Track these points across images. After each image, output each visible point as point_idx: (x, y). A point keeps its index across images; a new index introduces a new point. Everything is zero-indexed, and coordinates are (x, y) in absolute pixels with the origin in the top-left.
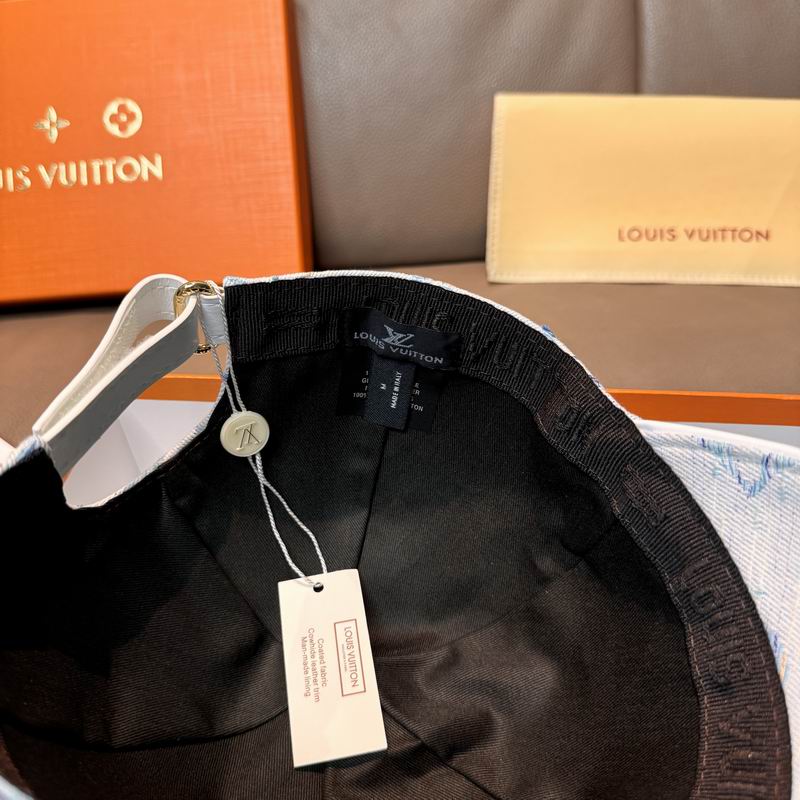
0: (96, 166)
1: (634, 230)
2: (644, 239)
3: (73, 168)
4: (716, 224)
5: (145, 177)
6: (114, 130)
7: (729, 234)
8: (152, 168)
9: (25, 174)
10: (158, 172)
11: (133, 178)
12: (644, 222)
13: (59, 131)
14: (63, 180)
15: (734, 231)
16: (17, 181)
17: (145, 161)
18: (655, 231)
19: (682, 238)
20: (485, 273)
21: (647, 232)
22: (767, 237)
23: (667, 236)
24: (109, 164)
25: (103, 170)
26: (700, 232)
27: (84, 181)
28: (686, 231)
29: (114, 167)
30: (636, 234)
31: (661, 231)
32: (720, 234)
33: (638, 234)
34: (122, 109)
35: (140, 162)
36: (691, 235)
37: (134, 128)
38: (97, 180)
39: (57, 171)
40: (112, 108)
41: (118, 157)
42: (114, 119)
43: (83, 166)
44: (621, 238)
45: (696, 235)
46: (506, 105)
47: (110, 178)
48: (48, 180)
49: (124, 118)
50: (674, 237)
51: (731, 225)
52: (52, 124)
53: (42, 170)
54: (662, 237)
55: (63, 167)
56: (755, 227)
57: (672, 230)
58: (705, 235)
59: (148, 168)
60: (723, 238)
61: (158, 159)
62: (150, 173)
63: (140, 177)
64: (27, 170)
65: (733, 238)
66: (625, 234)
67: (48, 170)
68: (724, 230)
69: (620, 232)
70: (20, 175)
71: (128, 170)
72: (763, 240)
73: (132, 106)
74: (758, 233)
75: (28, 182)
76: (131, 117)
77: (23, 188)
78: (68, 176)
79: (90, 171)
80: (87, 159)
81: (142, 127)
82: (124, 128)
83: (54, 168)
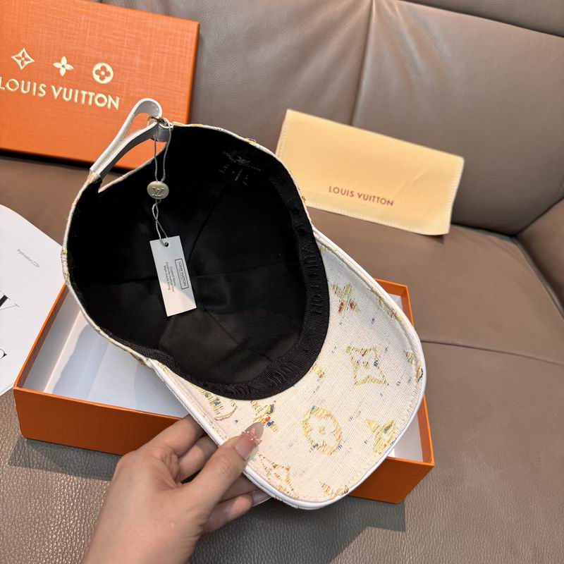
0: (84, 93)
1: (336, 188)
2: (340, 193)
3: (71, 91)
4: (371, 194)
5: (109, 106)
6: (97, 78)
7: (376, 199)
8: (114, 102)
9: (43, 88)
10: (116, 105)
11: (102, 105)
12: (342, 185)
13: (66, 70)
14: (64, 97)
15: (379, 198)
16: (38, 91)
17: (110, 97)
18: (345, 191)
19: (356, 196)
21: (342, 190)
22: (392, 204)
23: (350, 194)
24: (91, 94)
25: (87, 97)
26: (364, 195)
27: (76, 100)
28: (358, 194)
29: (94, 97)
30: (336, 190)
31: (348, 191)
32: (372, 198)
33: (338, 190)
34: (103, 68)
35: (107, 98)
36: (360, 197)
37: (108, 80)
38: (83, 101)
39: (62, 91)
40: (98, 67)
42: (98, 72)
43: (77, 92)
44: (330, 191)
45: (362, 197)
46: (291, 115)
47: (90, 102)
48: (56, 94)
49: (103, 73)
50: (353, 195)
51: (377, 195)
52: (63, 66)
53: (53, 87)
54: (348, 194)
55: (65, 90)
56: (387, 199)
57: (353, 192)
58: (366, 197)
60: (374, 200)
61: (118, 99)
62: (112, 104)
63: (106, 105)
64: (45, 86)
65: (378, 201)
66: (332, 190)
67: (56, 91)
68: (374, 197)
69: (330, 188)
70: (41, 89)
71: (101, 100)
72: (389, 205)
73: (109, 69)
74: (389, 202)
75: (44, 92)
76: (108, 74)
77: (40, 95)
78: (67, 96)
79: (80, 95)
80: (80, 89)
81: (112, 81)
82: (102, 78)
83: (61, 88)
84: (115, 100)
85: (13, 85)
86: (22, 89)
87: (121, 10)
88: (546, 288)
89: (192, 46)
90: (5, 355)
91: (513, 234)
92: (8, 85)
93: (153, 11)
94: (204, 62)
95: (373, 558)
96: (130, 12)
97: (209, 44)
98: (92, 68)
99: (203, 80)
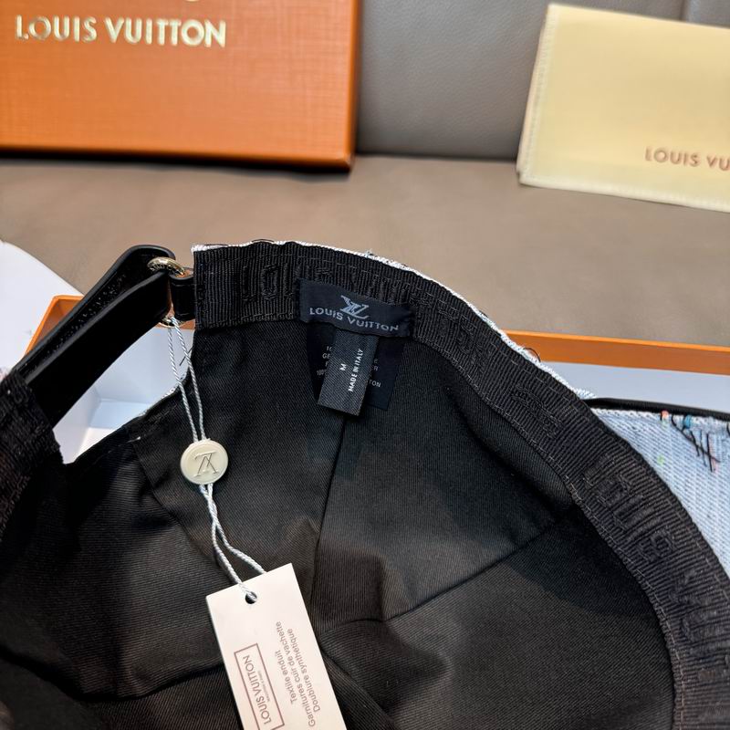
0: (162, 24)
1: (661, 151)
2: (669, 161)
3: (139, 23)
5: (208, 42)
8: (215, 34)
9: (91, 24)
10: (221, 39)
11: (197, 42)
12: (673, 145)
14: (128, 36)
16: (83, 32)
17: (209, 26)
18: (680, 155)
19: (704, 163)
20: (518, 175)
21: (672, 154)
23: (690, 161)
24: (175, 24)
25: (168, 30)
26: (721, 161)
27: (149, 39)
28: (708, 159)
29: (179, 29)
30: (662, 155)
31: (686, 156)
33: (664, 155)
35: (204, 26)
36: (712, 164)
38: (162, 40)
39: (124, 26)
41: (184, 20)
43: (149, 24)
44: (648, 158)
45: (717, 164)
47: (174, 40)
48: (114, 34)
50: (696, 162)
53: (109, 23)
54: (685, 161)
55: (129, 23)
57: (696, 156)
58: (725, 164)
59: (213, 34)
61: (223, 26)
62: (213, 39)
63: (203, 42)
64: (94, 21)
66: (652, 153)
67: (114, 23)
69: (648, 152)
70: (87, 26)
71: (192, 33)
75: (94, 33)
77: (88, 39)
78: (133, 33)
79: (155, 30)
80: (154, 18)
83: (121, 22)
84: (217, 27)
85: (40, 28)
86: (57, 33)
92: (32, 30)
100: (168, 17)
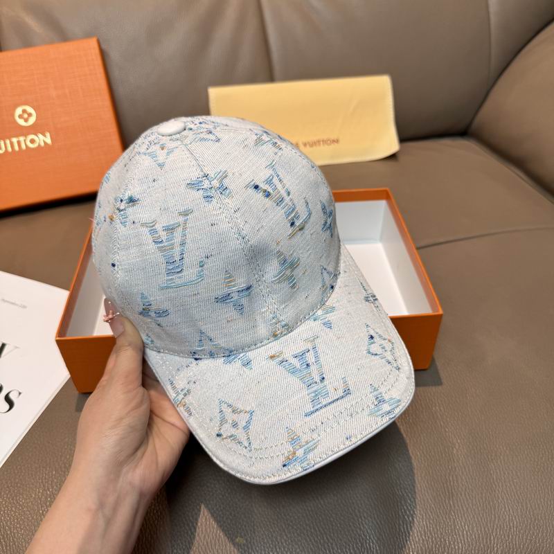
0: (15, 140)
3: (2, 143)
4: (315, 139)
5: (42, 144)
6: (21, 122)
7: (321, 143)
8: (45, 139)
10: (49, 141)
11: (35, 145)
15: (323, 141)
17: (41, 136)
19: (302, 147)
22: (337, 142)
24: (22, 139)
25: (19, 143)
26: (309, 143)
27: (10, 149)
28: (303, 143)
29: (25, 141)
32: (317, 143)
34: (24, 111)
35: (38, 137)
36: (305, 145)
37: (32, 120)
38: (16, 148)
40: (19, 111)
41: (25, 135)
42: (20, 116)
43: (8, 142)
45: (308, 146)
46: (214, 92)
47: (23, 147)
49: (26, 116)
51: (321, 138)
56: (331, 138)
58: (311, 144)
59: (43, 139)
60: (320, 145)
61: (48, 135)
62: (45, 142)
63: (39, 145)
65: (324, 144)
68: (319, 141)
71: (32, 141)
73: (30, 110)
74: (333, 141)
76: (30, 115)
79: (12, 144)
80: (9, 138)
81: (36, 120)
82: (26, 120)
84: (45, 136)
87: (22, 52)
88: (509, 169)
89: (98, 62)
90: (20, 394)
91: (463, 132)
93: (52, 42)
94: (116, 73)
95: (423, 453)
96: (30, 51)
97: (114, 55)
98: (13, 115)
99: (121, 91)
100: (17, 136)
